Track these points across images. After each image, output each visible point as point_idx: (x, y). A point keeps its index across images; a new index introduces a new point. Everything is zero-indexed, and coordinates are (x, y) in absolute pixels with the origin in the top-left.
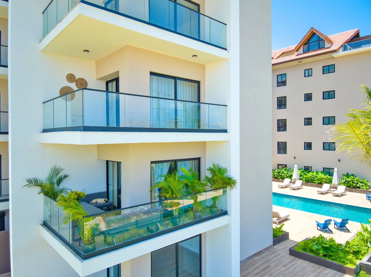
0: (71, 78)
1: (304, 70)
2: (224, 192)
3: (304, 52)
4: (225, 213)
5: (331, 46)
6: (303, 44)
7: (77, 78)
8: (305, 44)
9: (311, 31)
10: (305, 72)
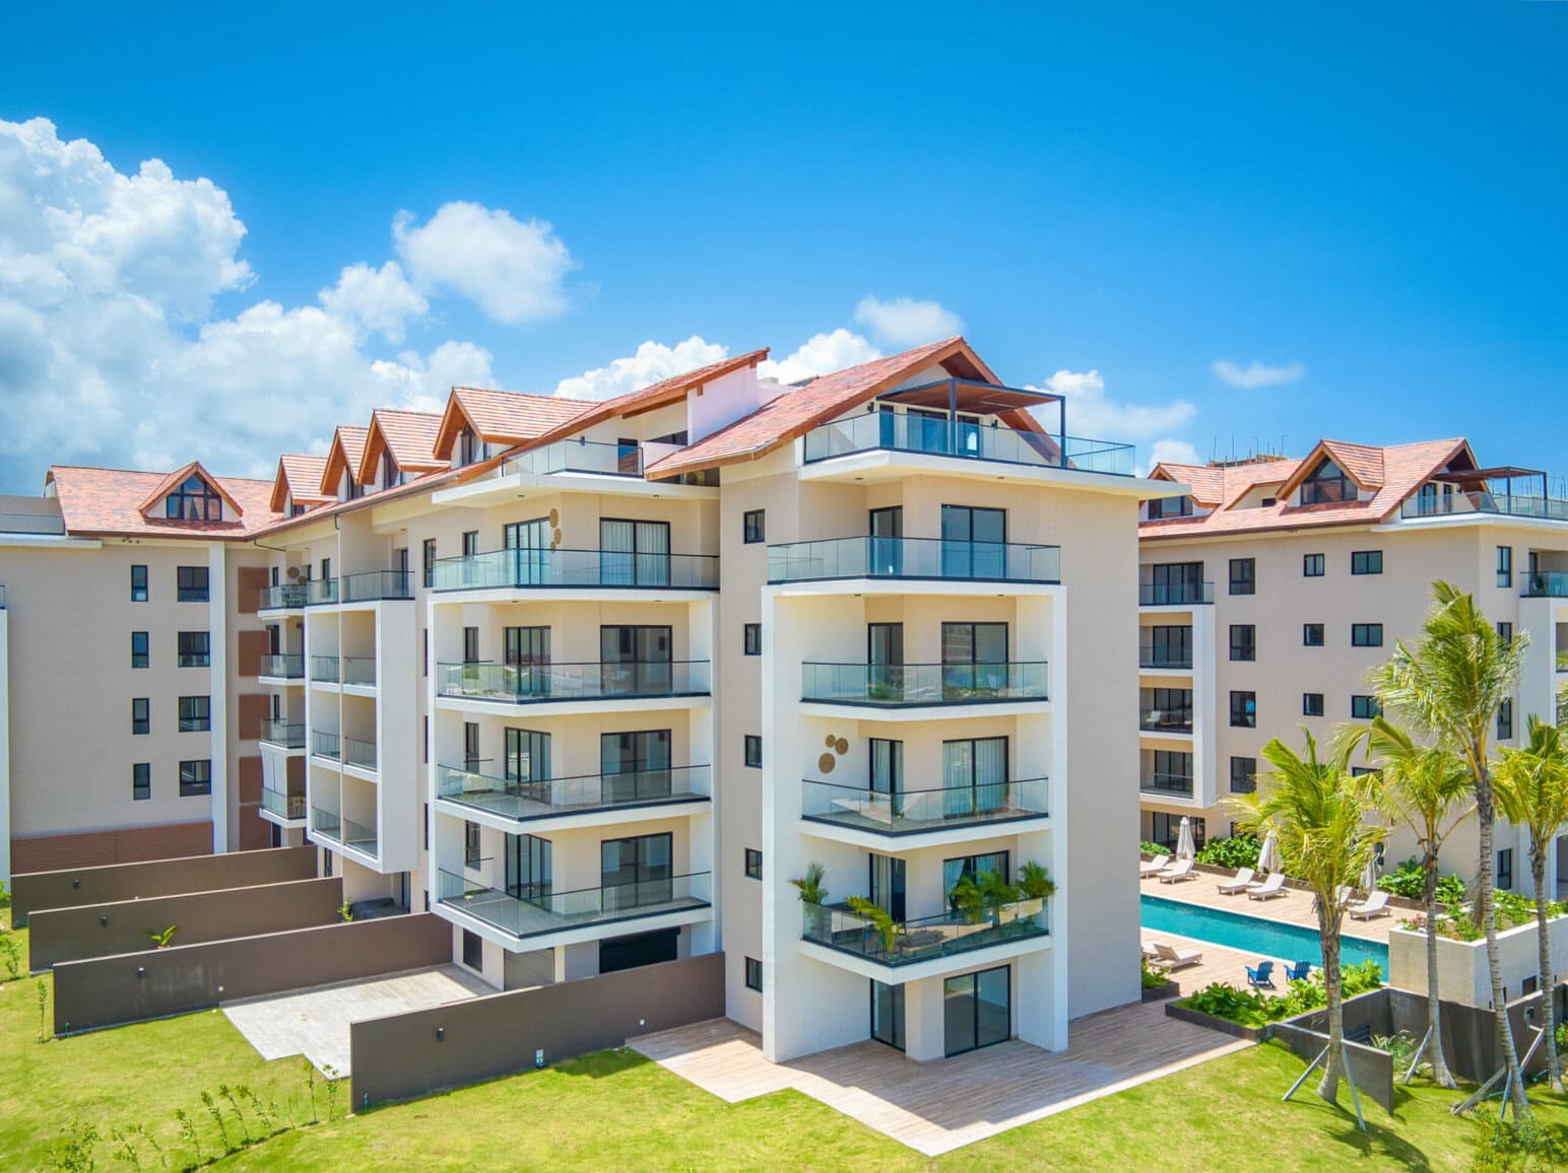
0: (830, 741)
1: (1303, 557)
2: (1045, 903)
3: (1302, 502)
4: (1045, 933)
5: (1373, 499)
6: (1302, 480)
7: (837, 739)
8: (1307, 481)
9: (1319, 450)
10: (1305, 562)
